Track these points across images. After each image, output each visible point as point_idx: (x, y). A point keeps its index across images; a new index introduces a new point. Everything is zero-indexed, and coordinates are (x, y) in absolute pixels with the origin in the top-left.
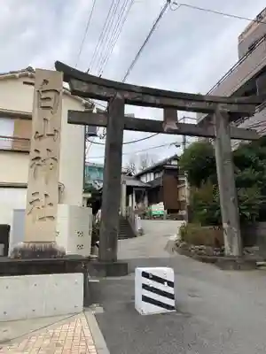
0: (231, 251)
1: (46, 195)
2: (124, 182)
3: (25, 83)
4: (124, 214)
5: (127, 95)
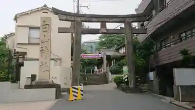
0: (130, 85)
1: (46, 63)
3: (43, 12)
5: (83, 19)
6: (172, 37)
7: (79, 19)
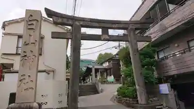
0: (142, 101)
1: (29, 76)
2: (94, 67)
4: (94, 82)
6: (176, 45)
7: (77, 23)
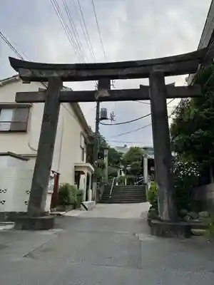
3: (24, 83)
5: (62, 73)
7: (55, 75)
